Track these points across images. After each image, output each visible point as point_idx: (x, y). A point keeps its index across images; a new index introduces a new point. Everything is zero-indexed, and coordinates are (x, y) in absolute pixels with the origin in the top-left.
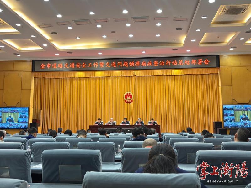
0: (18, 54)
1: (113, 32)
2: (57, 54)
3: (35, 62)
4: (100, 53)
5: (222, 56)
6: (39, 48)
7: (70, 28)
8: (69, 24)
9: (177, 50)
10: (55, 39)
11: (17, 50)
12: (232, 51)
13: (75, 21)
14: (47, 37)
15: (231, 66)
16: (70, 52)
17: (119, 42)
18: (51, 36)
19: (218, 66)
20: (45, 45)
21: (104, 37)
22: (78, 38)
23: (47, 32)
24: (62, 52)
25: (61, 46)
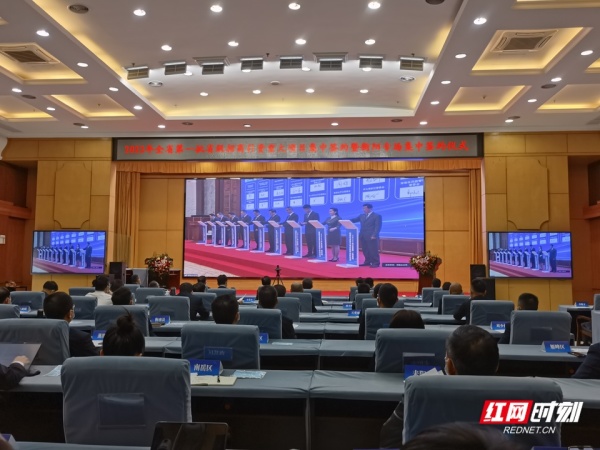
0: (84, 125)
2: (162, 127)
3: (119, 141)
5: (489, 134)
11: (82, 117)
12: (510, 126)
15: (506, 156)
19: (481, 154)
20: (138, 108)
25: (169, 112)
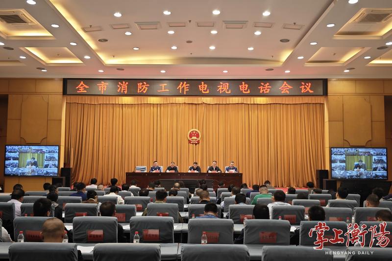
0: (44, 69)
1: (189, 42)
2: (101, 71)
4: (163, 72)
5: (331, 80)
7: (128, 34)
8: (128, 28)
9: (273, 70)
10: (102, 50)
13: (139, 24)
14: (92, 45)
15: (343, 95)
16: (120, 68)
17: (193, 56)
18: (97, 44)
19: (325, 93)
20: (87, 57)
21: (174, 48)
22: (135, 49)
23: (93, 38)
24: (109, 68)
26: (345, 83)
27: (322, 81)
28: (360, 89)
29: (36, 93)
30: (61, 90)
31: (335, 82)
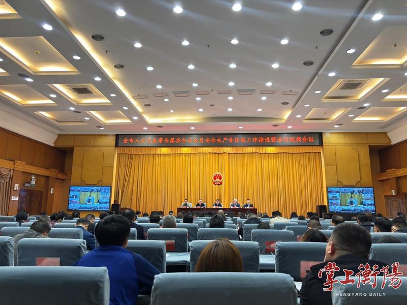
1: (212, 105)
2: (145, 128)
3: (120, 136)
4: (193, 128)
5: (325, 133)
6: (128, 121)
7: (166, 100)
8: (166, 96)
9: (278, 125)
10: (147, 112)
11: (102, 123)
12: (337, 129)
13: (175, 93)
14: (140, 109)
15: (335, 145)
16: (160, 126)
17: (215, 116)
18: (143, 108)
19: (321, 144)
20: (135, 118)
21: (201, 110)
22: (172, 111)
23: (140, 103)
24: (151, 126)
25: (151, 120)
26: (336, 136)
27: (318, 134)
28: (348, 140)
29: (94, 146)
30: (114, 143)
31: (328, 135)
